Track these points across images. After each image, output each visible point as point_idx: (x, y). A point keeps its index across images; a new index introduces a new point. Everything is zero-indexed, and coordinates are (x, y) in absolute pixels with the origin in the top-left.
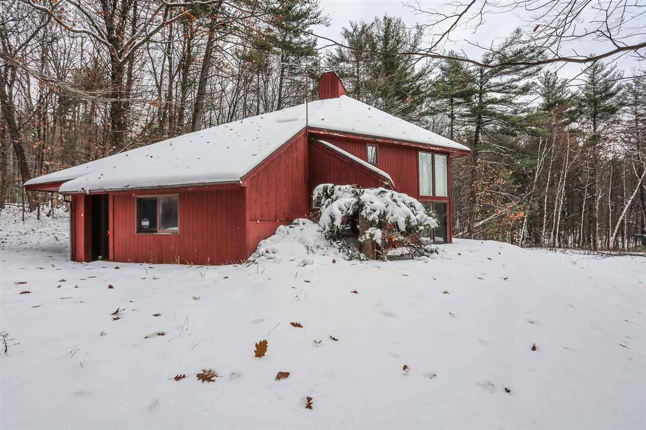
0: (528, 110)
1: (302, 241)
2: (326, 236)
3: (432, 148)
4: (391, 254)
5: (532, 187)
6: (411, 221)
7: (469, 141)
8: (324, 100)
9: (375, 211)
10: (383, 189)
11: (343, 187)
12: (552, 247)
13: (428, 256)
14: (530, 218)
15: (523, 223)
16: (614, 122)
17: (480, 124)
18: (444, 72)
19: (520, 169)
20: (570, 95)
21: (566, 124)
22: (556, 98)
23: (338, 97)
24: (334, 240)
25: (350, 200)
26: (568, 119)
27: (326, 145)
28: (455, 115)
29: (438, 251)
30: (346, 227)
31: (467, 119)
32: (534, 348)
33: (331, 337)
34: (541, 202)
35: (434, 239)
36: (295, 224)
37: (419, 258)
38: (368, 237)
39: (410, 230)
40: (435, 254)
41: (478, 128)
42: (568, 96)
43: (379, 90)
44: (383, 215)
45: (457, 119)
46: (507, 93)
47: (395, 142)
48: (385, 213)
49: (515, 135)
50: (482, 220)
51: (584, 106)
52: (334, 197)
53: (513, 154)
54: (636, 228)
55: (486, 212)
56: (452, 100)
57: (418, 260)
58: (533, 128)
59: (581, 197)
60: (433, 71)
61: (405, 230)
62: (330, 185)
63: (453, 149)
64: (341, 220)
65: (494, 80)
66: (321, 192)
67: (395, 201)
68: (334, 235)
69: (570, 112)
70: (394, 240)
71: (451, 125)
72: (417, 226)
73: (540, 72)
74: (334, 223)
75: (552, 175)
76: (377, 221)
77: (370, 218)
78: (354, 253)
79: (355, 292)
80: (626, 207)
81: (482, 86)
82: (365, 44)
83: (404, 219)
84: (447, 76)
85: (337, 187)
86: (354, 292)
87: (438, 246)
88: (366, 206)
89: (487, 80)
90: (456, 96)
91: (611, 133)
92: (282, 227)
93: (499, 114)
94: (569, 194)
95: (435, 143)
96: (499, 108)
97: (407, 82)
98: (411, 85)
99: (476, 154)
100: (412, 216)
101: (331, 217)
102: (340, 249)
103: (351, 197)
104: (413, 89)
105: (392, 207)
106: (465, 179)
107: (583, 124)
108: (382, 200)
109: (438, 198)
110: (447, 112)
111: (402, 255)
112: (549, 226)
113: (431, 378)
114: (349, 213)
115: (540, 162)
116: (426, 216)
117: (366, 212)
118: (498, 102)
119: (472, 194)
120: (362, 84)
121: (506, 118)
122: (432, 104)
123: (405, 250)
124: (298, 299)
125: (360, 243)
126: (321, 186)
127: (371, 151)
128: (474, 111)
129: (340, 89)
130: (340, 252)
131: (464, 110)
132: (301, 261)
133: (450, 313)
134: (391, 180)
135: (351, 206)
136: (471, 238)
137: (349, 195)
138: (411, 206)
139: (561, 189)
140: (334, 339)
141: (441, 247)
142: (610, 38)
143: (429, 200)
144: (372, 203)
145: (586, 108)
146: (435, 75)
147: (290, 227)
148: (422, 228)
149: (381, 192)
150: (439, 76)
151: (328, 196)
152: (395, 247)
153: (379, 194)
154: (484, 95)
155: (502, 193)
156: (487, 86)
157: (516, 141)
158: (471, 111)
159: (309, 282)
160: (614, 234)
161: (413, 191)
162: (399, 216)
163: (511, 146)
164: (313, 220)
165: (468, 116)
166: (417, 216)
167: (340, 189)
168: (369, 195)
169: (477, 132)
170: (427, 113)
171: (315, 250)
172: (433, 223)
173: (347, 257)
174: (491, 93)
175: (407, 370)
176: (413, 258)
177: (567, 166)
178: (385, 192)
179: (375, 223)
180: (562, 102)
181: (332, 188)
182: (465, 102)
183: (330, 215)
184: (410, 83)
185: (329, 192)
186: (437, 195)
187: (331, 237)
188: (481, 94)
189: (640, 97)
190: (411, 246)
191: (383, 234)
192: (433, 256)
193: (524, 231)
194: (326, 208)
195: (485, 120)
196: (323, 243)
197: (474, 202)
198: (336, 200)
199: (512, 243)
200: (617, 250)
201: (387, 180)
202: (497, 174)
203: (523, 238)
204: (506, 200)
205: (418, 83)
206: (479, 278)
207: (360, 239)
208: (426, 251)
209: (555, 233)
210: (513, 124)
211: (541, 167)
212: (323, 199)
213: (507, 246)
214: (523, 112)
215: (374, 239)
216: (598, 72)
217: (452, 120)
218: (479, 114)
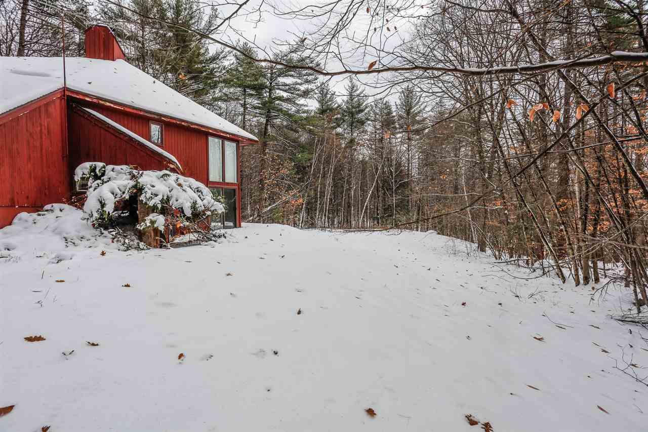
0: (307, 112)
1: (56, 231)
2: (94, 225)
3: (222, 134)
4: (179, 242)
5: (309, 178)
6: (197, 206)
7: (260, 132)
8: (93, 60)
9: (156, 195)
10: (167, 172)
11: (118, 168)
12: (323, 228)
13: (215, 241)
14: (308, 203)
15: (302, 208)
16: (363, 132)
17: (269, 118)
18: (238, 61)
19: (300, 161)
20: (336, 105)
21: (335, 128)
22: (328, 105)
23: (113, 60)
24: (106, 228)
25: (126, 182)
26: (335, 124)
27: (94, 115)
28: (248, 106)
29: (226, 235)
30: (123, 213)
31: (258, 111)
32: (299, 313)
33: (89, 343)
34: (315, 190)
35: (224, 224)
36: (47, 211)
37: (206, 243)
38: (148, 224)
39: (196, 215)
40: (223, 238)
41: (267, 121)
42: (335, 106)
43: (168, 63)
44: (166, 201)
45: (249, 109)
46: (292, 93)
47: (183, 123)
48: (168, 199)
49: (297, 132)
50: (270, 205)
51: (346, 116)
52: (105, 178)
53: (295, 148)
54: (374, 212)
55: (273, 199)
56: (245, 90)
57: (205, 245)
58: (311, 127)
59: (343, 187)
60: (227, 58)
61: (191, 215)
62: (100, 165)
63: (243, 137)
64: (113, 206)
65: (282, 80)
66: (86, 172)
67: (180, 185)
68: (105, 223)
69: (337, 119)
70: (178, 226)
71: (244, 115)
72: (203, 211)
73: (316, 81)
74: (104, 209)
75: (324, 168)
76: (159, 206)
77: (151, 203)
78: (131, 243)
79: (128, 286)
80: (369, 196)
81: (272, 83)
82: (152, 6)
83: (190, 205)
84: (241, 66)
85: (110, 167)
86: (125, 286)
87: (226, 230)
88: (146, 189)
89: (276, 77)
90: (249, 87)
91: (362, 140)
92: (24, 215)
93: (285, 111)
94: (335, 185)
95: (225, 129)
96: (285, 106)
97: (201, 62)
98: (204, 67)
99: (265, 145)
100: (199, 201)
101: (101, 202)
102: (114, 239)
103: (128, 180)
104: (206, 71)
105: (177, 192)
106: (256, 167)
107: (345, 130)
108: (164, 184)
109: (228, 184)
110: (240, 102)
111: (190, 242)
112: (321, 210)
113: (207, 360)
114: (125, 197)
115: (315, 156)
116: (213, 201)
117: (145, 196)
118: (285, 100)
119: (261, 181)
120: (147, 53)
121: (290, 116)
122: (225, 90)
123: (192, 237)
124: (42, 306)
125: (140, 231)
126: (87, 165)
127: (155, 129)
128: (264, 104)
129: (117, 51)
130: (113, 242)
131: (256, 102)
132: (53, 256)
133: (231, 294)
134: (178, 163)
135: (128, 189)
136: (260, 222)
137: (125, 177)
138: (198, 191)
139: (329, 181)
140: (93, 345)
141: (229, 231)
142: (341, 60)
143: (219, 186)
144: (153, 186)
145: (347, 118)
146: (229, 61)
147: (39, 215)
148: (209, 213)
149: (164, 175)
150: (232, 64)
151: (96, 177)
152: (183, 234)
153: (162, 177)
154: (273, 91)
155: (286, 182)
156: (276, 84)
157: (298, 138)
158: (261, 104)
159: (63, 281)
160: (362, 217)
161: (203, 176)
162: (185, 201)
163: (294, 141)
164: (76, 206)
165: (259, 108)
166: (205, 201)
167: (113, 169)
168: (149, 178)
169: (267, 125)
170: (219, 99)
171: (77, 241)
172: (220, 208)
173: (122, 248)
174: (279, 91)
175: (182, 358)
176: (200, 244)
177: (334, 161)
178: (169, 175)
179: (158, 208)
180: (331, 110)
181: (102, 168)
182: (256, 95)
183: (99, 200)
184: (203, 65)
185: (98, 173)
186: (227, 181)
187: (100, 225)
188: (270, 90)
189: (377, 116)
190: (199, 231)
191: (166, 220)
192: (221, 240)
193: (303, 214)
194: (94, 190)
195: (273, 114)
196: (90, 232)
197: (262, 189)
198: (108, 181)
199: (294, 227)
200: (363, 229)
201: (173, 163)
202: (282, 165)
203: (303, 221)
204: (289, 188)
205: (211, 66)
206: (261, 258)
207: (138, 227)
208: (214, 236)
209: (325, 215)
210: (296, 122)
211: (316, 161)
212: (91, 180)
213: (288, 229)
214: (304, 112)
215: (155, 226)
216: (354, 92)
217: (244, 110)
218: (268, 108)
